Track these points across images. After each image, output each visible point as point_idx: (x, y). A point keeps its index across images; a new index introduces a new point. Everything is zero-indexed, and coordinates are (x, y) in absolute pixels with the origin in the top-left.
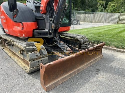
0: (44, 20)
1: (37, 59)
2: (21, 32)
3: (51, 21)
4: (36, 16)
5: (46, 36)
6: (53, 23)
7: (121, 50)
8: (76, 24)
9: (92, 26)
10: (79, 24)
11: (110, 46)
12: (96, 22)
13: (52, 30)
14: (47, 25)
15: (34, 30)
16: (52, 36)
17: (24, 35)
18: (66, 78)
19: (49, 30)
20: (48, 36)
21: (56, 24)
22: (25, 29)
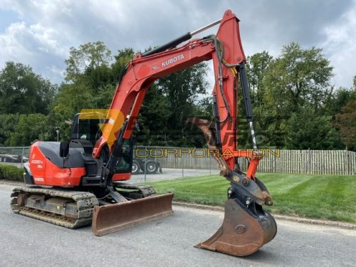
0: (96, 164)
1: (86, 208)
2: (66, 180)
3: (105, 166)
4: (85, 161)
5: (98, 185)
6: (108, 167)
7: (203, 206)
8: (154, 173)
9: (185, 175)
10: (161, 171)
11: (190, 202)
12: (200, 168)
13: (106, 176)
14: (100, 170)
15: (82, 177)
16: (104, 184)
17: (69, 183)
18: (119, 228)
19: (102, 176)
20: (100, 184)
21: (111, 170)
22: (72, 176)
